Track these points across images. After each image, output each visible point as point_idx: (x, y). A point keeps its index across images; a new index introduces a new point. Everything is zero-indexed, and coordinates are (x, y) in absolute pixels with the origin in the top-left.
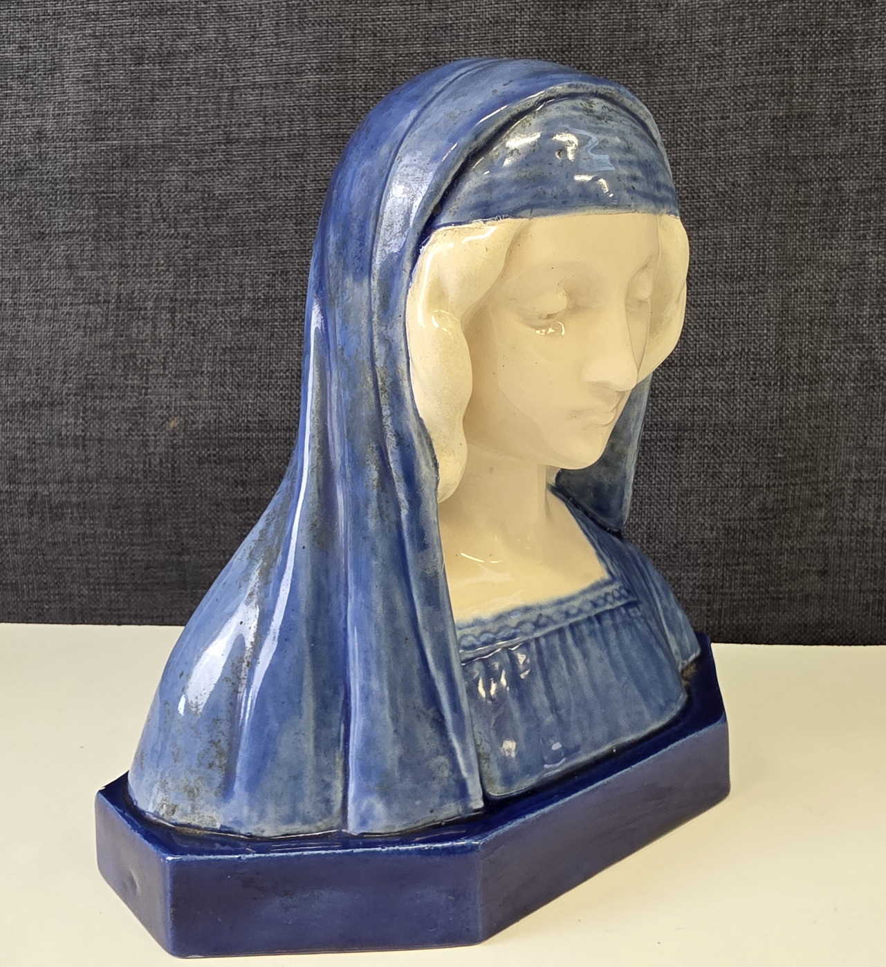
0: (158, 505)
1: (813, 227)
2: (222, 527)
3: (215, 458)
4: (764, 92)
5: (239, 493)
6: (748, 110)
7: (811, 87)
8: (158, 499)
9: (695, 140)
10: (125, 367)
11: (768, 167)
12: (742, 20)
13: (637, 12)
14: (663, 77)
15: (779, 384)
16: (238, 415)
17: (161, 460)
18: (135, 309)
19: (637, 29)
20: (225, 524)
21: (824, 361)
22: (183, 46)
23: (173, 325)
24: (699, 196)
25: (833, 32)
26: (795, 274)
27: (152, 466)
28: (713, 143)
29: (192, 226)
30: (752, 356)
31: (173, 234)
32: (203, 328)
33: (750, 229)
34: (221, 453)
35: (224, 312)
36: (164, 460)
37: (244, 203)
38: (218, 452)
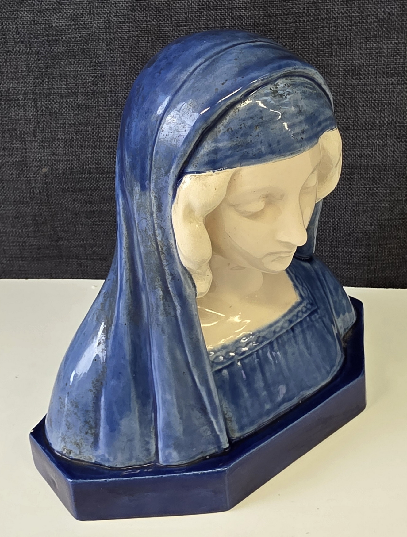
0: (41, 215)
2: (80, 226)
3: (72, 189)
5: (89, 208)
8: (41, 212)
10: (11, 136)
16: (83, 164)
17: (40, 191)
18: (11, 100)
23: (36, 109)
24: (367, 21)
27: (35, 194)
29: (40, 46)
30: (398, 124)
31: (29, 52)
32: (55, 111)
34: (75, 186)
35: (67, 101)
36: (41, 191)
37: (72, 31)
38: (74, 186)
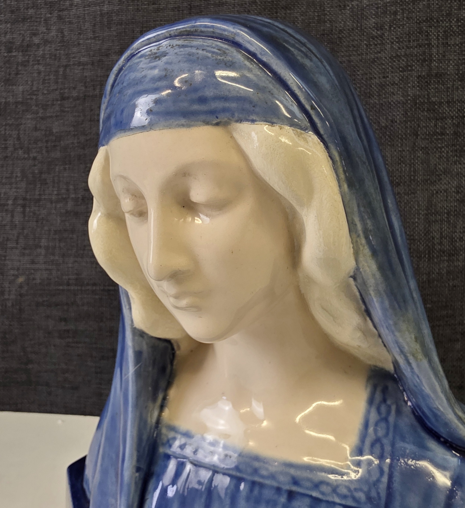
0: (11, 333)
1: (447, 149)
4: (412, 60)
6: (401, 71)
7: (444, 56)
8: (12, 329)
9: (365, 92)
11: (415, 109)
12: (395, 13)
13: (324, 11)
14: (343, 52)
15: (427, 256)
16: (63, 275)
19: (325, 22)
20: (54, 346)
21: (458, 240)
22: (36, 40)
25: (458, 20)
26: (436, 181)
27: (7, 308)
28: (377, 94)
33: (404, 151)
34: (51, 299)
36: (14, 304)
38: (49, 299)
